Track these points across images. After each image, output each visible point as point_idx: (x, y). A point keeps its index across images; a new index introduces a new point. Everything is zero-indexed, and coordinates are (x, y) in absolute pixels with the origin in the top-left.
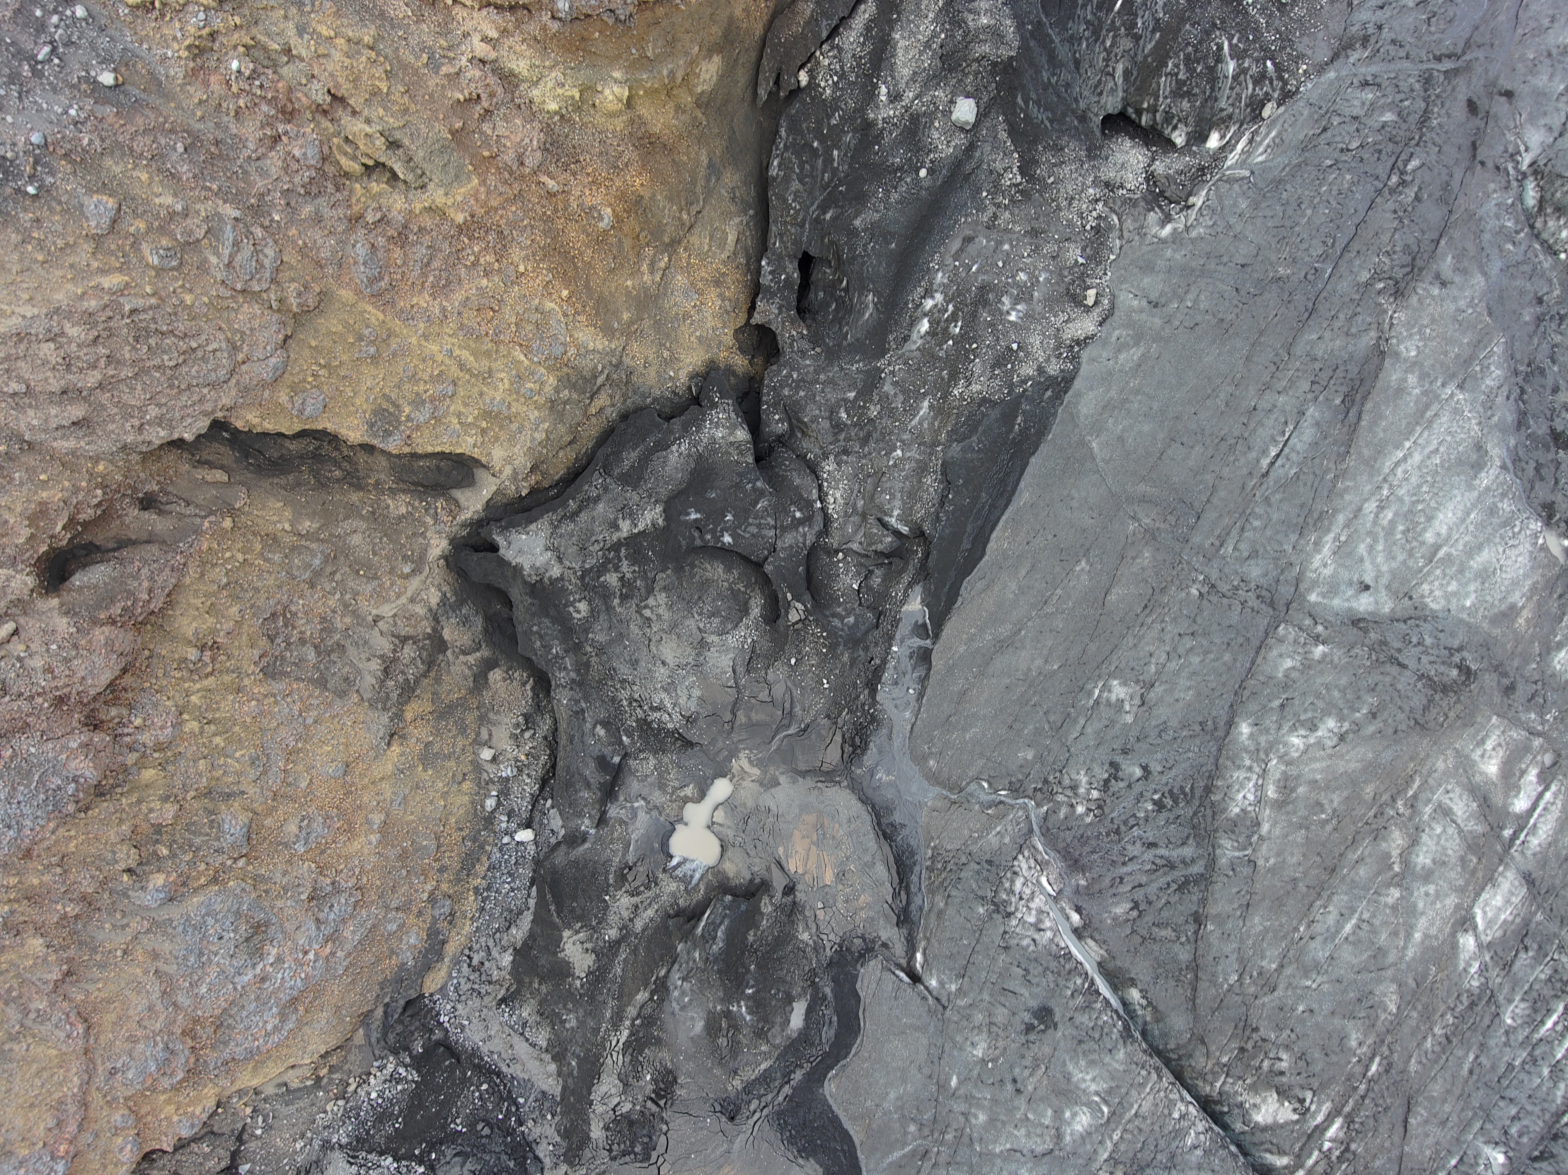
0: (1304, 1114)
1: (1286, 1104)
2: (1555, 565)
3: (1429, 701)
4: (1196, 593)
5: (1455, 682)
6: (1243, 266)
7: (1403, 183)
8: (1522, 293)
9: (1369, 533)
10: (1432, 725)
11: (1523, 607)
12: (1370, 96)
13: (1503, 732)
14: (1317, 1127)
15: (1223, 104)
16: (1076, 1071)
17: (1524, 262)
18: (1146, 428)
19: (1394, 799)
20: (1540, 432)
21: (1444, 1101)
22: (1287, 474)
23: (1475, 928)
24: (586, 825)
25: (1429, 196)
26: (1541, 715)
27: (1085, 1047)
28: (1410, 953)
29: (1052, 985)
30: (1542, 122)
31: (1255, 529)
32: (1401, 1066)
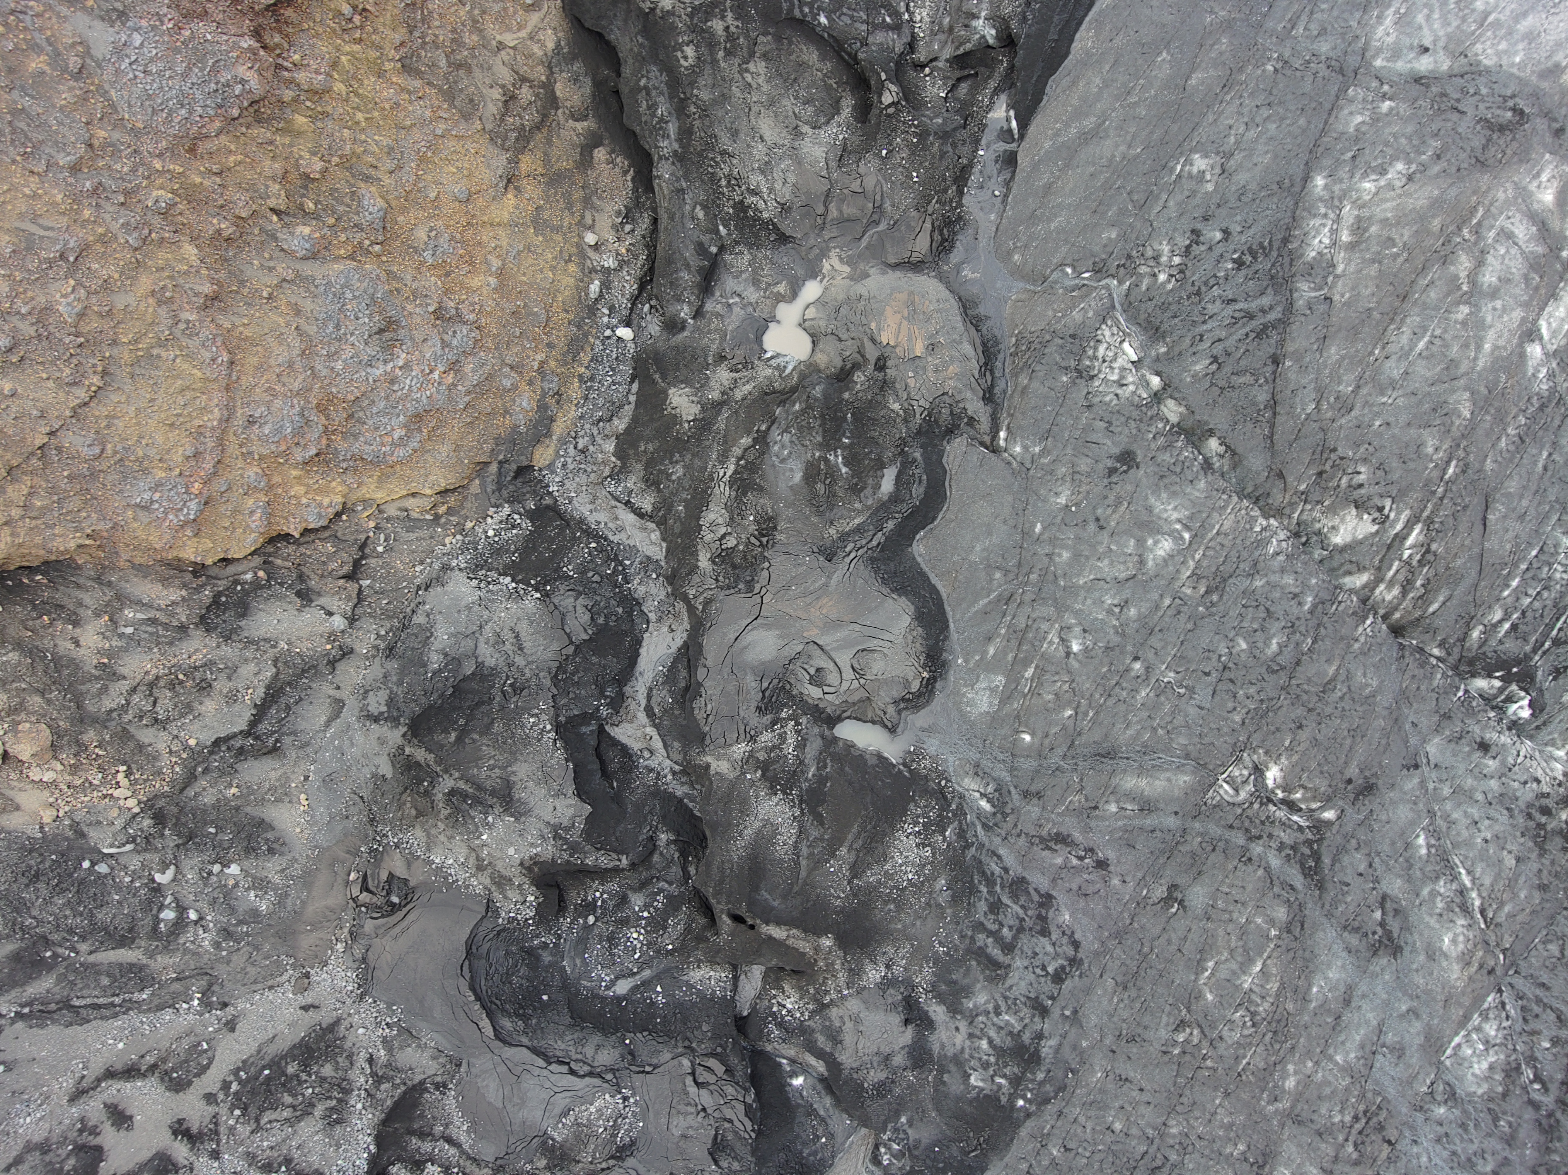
0: (1383, 523)
1: (1366, 516)
3: (1489, 140)
4: (1270, 68)
5: (1511, 122)
10: (1491, 162)
13: (1556, 167)
14: (1396, 535)
16: (1158, 504)
19: (1459, 229)
21: (1522, 497)
23: (1541, 339)
24: (685, 312)
27: (1166, 481)
28: (1481, 364)
29: (1134, 432)
31: (1323, 11)
32: (1477, 465)
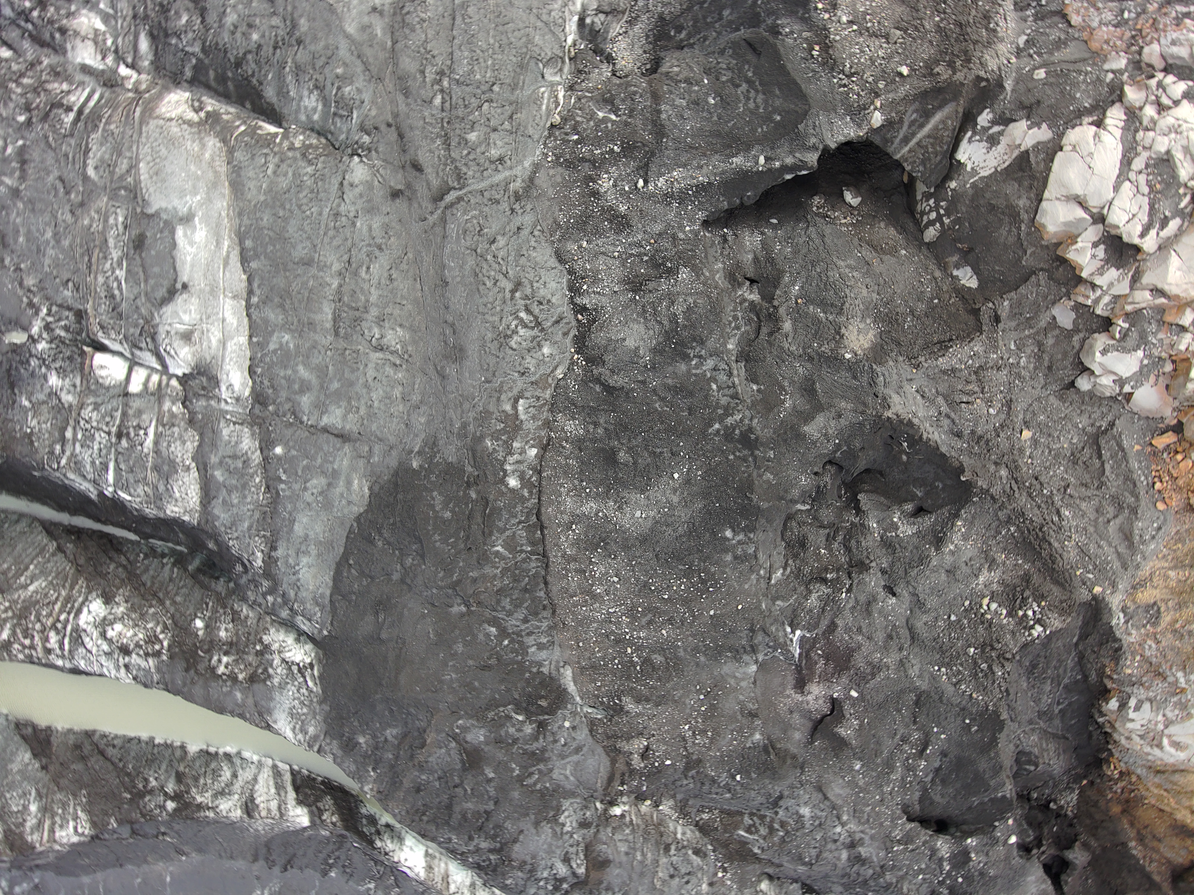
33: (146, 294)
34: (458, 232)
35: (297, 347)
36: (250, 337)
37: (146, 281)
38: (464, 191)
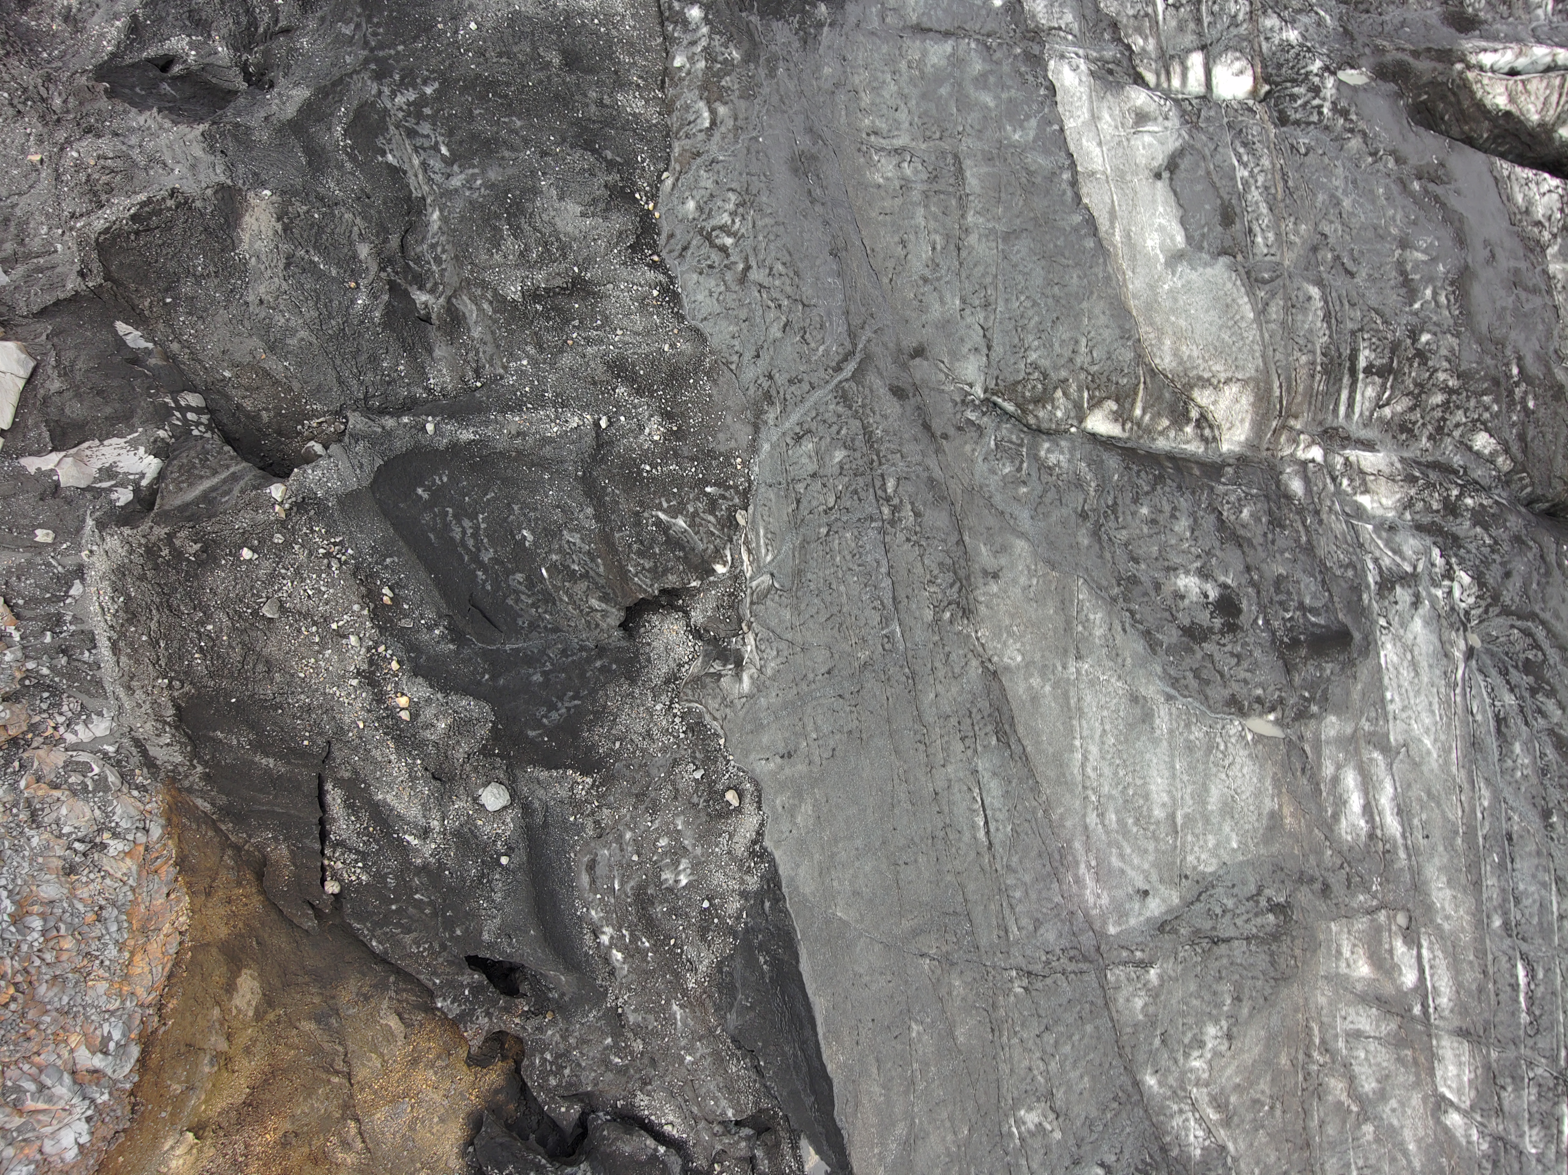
2: (1277, 746)
3: (1272, 954)
4: (1021, 990)
5: (1278, 926)
6: (829, 673)
7: (895, 509)
8: (1064, 523)
9: (1109, 844)
10: (1289, 972)
11: (1280, 806)
12: (810, 446)
13: (1349, 932)
15: (701, 546)
17: (1045, 491)
18: (867, 868)
19: (1309, 1055)
20: (1174, 640)
22: (1006, 835)
23: (1451, 1103)
25: (925, 505)
26: (1368, 890)
28: (1417, 1163)
30: (965, 350)
31: (1020, 901)
33: (1204, 158)
34: (831, 324)
35: (1001, 128)
36: (1062, 130)
37: (1208, 173)
38: (836, 381)
